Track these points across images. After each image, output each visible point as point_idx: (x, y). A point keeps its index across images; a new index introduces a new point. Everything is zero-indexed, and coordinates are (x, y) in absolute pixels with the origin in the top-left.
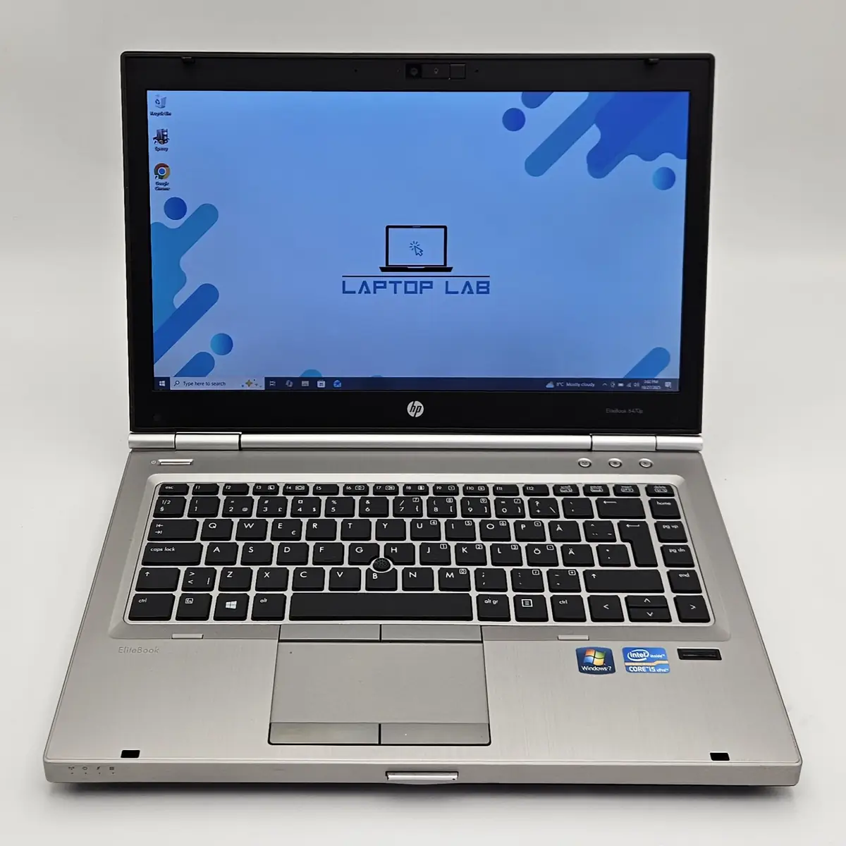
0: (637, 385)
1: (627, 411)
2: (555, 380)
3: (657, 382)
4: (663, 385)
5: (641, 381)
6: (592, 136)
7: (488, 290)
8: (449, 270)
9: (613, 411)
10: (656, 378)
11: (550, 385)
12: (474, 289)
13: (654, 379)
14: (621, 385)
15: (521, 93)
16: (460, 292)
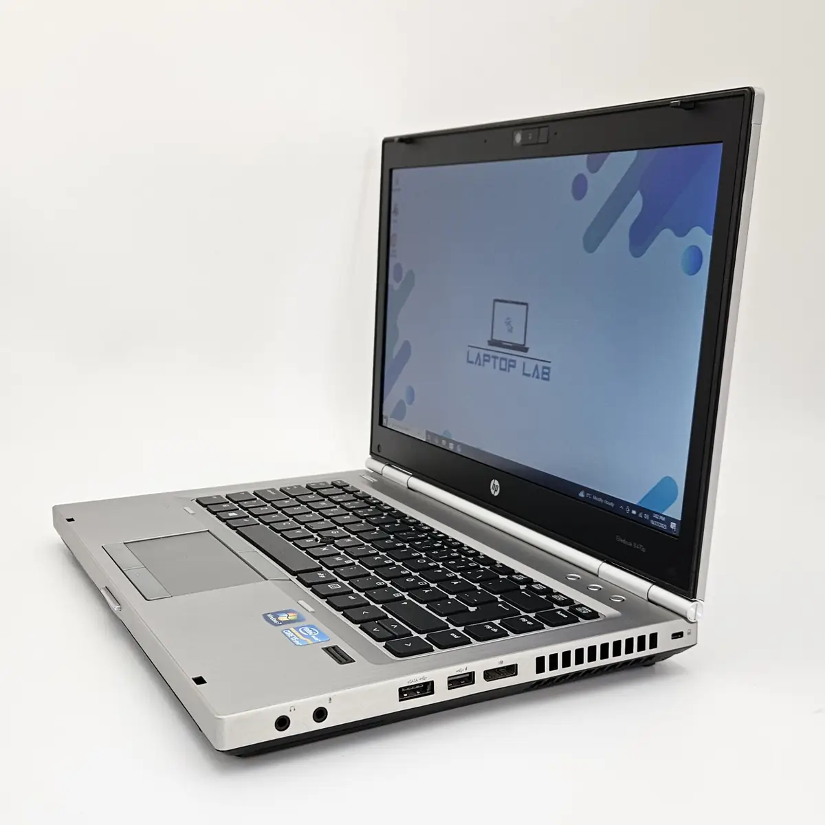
0: (647, 516)
1: (633, 544)
2: (586, 490)
3: (664, 519)
4: (669, 525)
5: (651, 513)
6: (636, 204)
7: (549, 376)
8: (526, 350)
9: (622, 541)
10: (663, 514)
11: (582, 494)
12: (540, 377)
13: (661, 515)
14: (634, 512)
15: (586, 156)
16: (532, 375)
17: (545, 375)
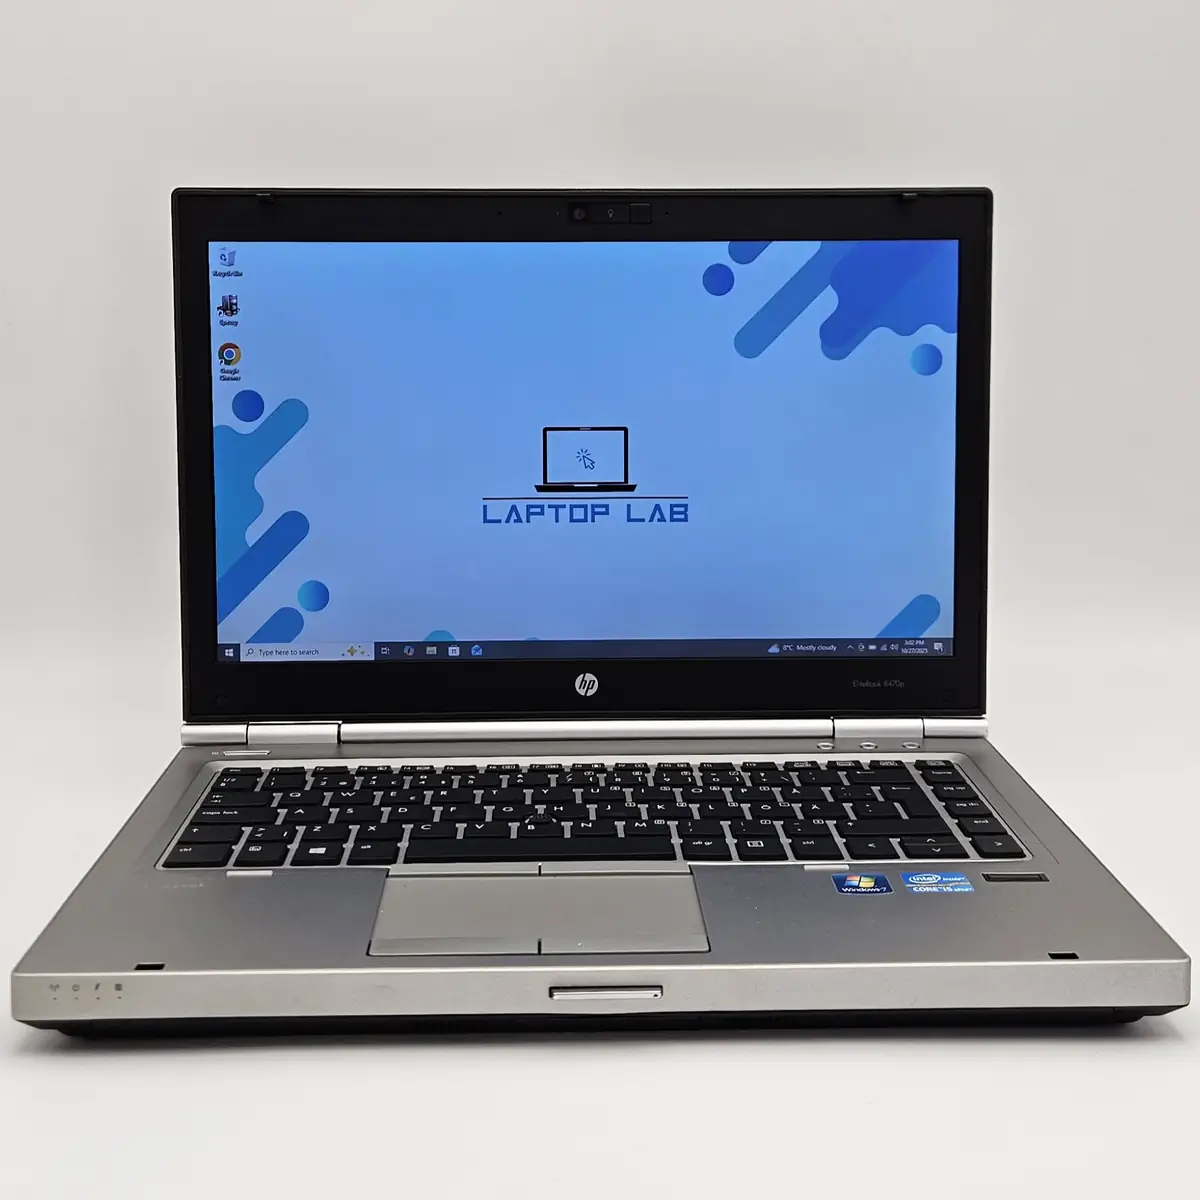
0: (894, 647)
1: (882, 683)
2: (781, 642)
3: (922, 643)
4: (931, 648)
5: (901, 642)
6: (827, 302)
7: (686, 516)
8: (632, 488)
9: (862, 684)
10: (921, 637)
11: (774, 649)
12: (667, 516)
13: (919, 639)
14: (872, 647)
15: (728, 243)
16: (647, 519)
17: (680, 513)
